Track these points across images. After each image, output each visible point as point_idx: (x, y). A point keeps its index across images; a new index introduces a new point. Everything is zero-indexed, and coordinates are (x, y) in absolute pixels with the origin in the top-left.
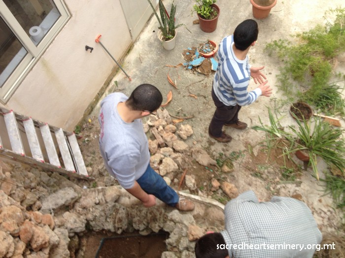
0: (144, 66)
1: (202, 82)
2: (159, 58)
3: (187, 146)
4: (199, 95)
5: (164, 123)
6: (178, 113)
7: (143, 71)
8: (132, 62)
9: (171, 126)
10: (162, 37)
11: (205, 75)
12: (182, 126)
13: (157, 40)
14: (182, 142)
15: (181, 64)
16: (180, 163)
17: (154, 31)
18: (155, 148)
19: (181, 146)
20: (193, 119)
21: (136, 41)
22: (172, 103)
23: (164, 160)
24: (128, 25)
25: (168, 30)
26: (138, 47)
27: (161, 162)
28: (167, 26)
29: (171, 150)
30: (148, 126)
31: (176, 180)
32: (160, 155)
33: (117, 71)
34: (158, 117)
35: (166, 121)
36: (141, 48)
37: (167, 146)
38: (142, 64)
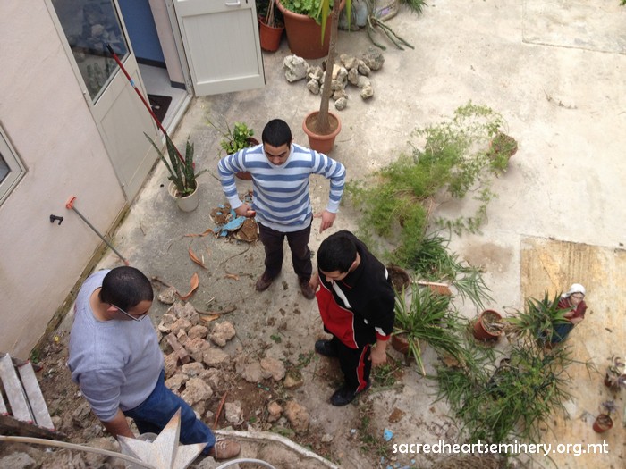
0: (150, 239)
1: (245, 254)
2: (172, 226)
3: (226, 355)
4: (241, 274)
5: (187, 324)
6: (210, 306)
7: (147, 248)
8: (129, 236)
9: (199, 327)
10: (176, 192)
11: (249, 243)
12: (217, 324)
13: (167, 197)
14: (218, 350)
15: (209, 231)
16: (216, 385)
17: (162, 186)
18: (172, 366)
19: (217, 356)
20: (235, 313)
21: (133, 203)
22: (198, 291)
23: (188, 383)
24: (118, 179)
25: (184, 181)
26: (138, 212)
27: (183, 387)
28: (183, 176)
29: (200, 365)
30: (159, 334)
31: (209, 414)
32: (181, 375)
33: (103, 254)
34: (176, 316)
35: (190, 321)
36: (143, 212)
37: (192, 360)
38: (146, 237)
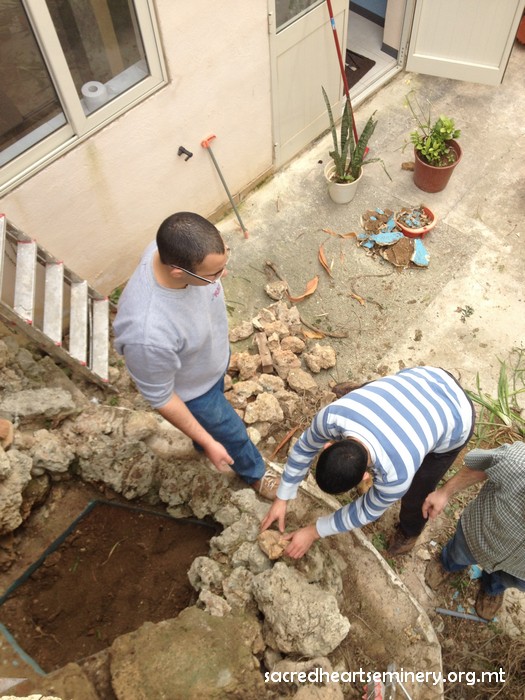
0: (282, 218)
1: (384, 278)
2: (313, 212)
3: (315, 385)
4: (370, 300)
5: (285, 330)
6: (319, 321)
7: (275, 227)
8: (260, 206)
9: (296, 339)
10: (333, 174)
11: (395, 267)
12: (318, 345)
13: (321, 178)
14: (308, 375)
15: (353, 235)
16: (290, 412)
17: (320, 162)
18: (251, 369)
19: (304, 381)
20: (344, 341)
21: (279, 170)
22: (312, 299)
23: (260, 396)
24: (273, 135)
25: (347, 164)
26: (281, 183)
27: (253, 397)
28: (348, 158)
29: (281, 382)
30: (250, 328)
31: (271, 440)
32: (256, 383)
33: (226, 215)
34: (277, 316)
35: (290, 329)
36: (287, 185)
37: (275, 373)
38: (278, 215)
